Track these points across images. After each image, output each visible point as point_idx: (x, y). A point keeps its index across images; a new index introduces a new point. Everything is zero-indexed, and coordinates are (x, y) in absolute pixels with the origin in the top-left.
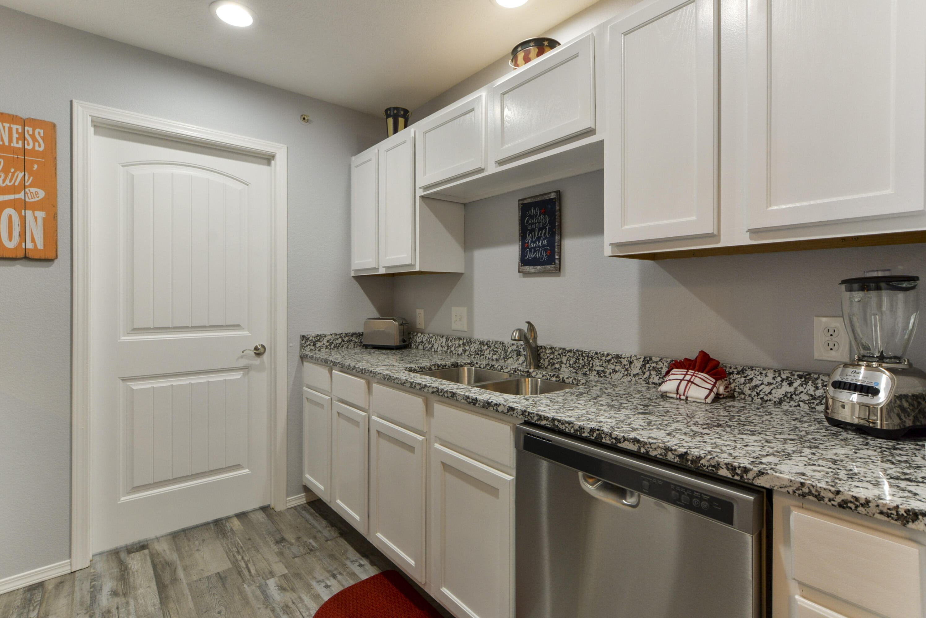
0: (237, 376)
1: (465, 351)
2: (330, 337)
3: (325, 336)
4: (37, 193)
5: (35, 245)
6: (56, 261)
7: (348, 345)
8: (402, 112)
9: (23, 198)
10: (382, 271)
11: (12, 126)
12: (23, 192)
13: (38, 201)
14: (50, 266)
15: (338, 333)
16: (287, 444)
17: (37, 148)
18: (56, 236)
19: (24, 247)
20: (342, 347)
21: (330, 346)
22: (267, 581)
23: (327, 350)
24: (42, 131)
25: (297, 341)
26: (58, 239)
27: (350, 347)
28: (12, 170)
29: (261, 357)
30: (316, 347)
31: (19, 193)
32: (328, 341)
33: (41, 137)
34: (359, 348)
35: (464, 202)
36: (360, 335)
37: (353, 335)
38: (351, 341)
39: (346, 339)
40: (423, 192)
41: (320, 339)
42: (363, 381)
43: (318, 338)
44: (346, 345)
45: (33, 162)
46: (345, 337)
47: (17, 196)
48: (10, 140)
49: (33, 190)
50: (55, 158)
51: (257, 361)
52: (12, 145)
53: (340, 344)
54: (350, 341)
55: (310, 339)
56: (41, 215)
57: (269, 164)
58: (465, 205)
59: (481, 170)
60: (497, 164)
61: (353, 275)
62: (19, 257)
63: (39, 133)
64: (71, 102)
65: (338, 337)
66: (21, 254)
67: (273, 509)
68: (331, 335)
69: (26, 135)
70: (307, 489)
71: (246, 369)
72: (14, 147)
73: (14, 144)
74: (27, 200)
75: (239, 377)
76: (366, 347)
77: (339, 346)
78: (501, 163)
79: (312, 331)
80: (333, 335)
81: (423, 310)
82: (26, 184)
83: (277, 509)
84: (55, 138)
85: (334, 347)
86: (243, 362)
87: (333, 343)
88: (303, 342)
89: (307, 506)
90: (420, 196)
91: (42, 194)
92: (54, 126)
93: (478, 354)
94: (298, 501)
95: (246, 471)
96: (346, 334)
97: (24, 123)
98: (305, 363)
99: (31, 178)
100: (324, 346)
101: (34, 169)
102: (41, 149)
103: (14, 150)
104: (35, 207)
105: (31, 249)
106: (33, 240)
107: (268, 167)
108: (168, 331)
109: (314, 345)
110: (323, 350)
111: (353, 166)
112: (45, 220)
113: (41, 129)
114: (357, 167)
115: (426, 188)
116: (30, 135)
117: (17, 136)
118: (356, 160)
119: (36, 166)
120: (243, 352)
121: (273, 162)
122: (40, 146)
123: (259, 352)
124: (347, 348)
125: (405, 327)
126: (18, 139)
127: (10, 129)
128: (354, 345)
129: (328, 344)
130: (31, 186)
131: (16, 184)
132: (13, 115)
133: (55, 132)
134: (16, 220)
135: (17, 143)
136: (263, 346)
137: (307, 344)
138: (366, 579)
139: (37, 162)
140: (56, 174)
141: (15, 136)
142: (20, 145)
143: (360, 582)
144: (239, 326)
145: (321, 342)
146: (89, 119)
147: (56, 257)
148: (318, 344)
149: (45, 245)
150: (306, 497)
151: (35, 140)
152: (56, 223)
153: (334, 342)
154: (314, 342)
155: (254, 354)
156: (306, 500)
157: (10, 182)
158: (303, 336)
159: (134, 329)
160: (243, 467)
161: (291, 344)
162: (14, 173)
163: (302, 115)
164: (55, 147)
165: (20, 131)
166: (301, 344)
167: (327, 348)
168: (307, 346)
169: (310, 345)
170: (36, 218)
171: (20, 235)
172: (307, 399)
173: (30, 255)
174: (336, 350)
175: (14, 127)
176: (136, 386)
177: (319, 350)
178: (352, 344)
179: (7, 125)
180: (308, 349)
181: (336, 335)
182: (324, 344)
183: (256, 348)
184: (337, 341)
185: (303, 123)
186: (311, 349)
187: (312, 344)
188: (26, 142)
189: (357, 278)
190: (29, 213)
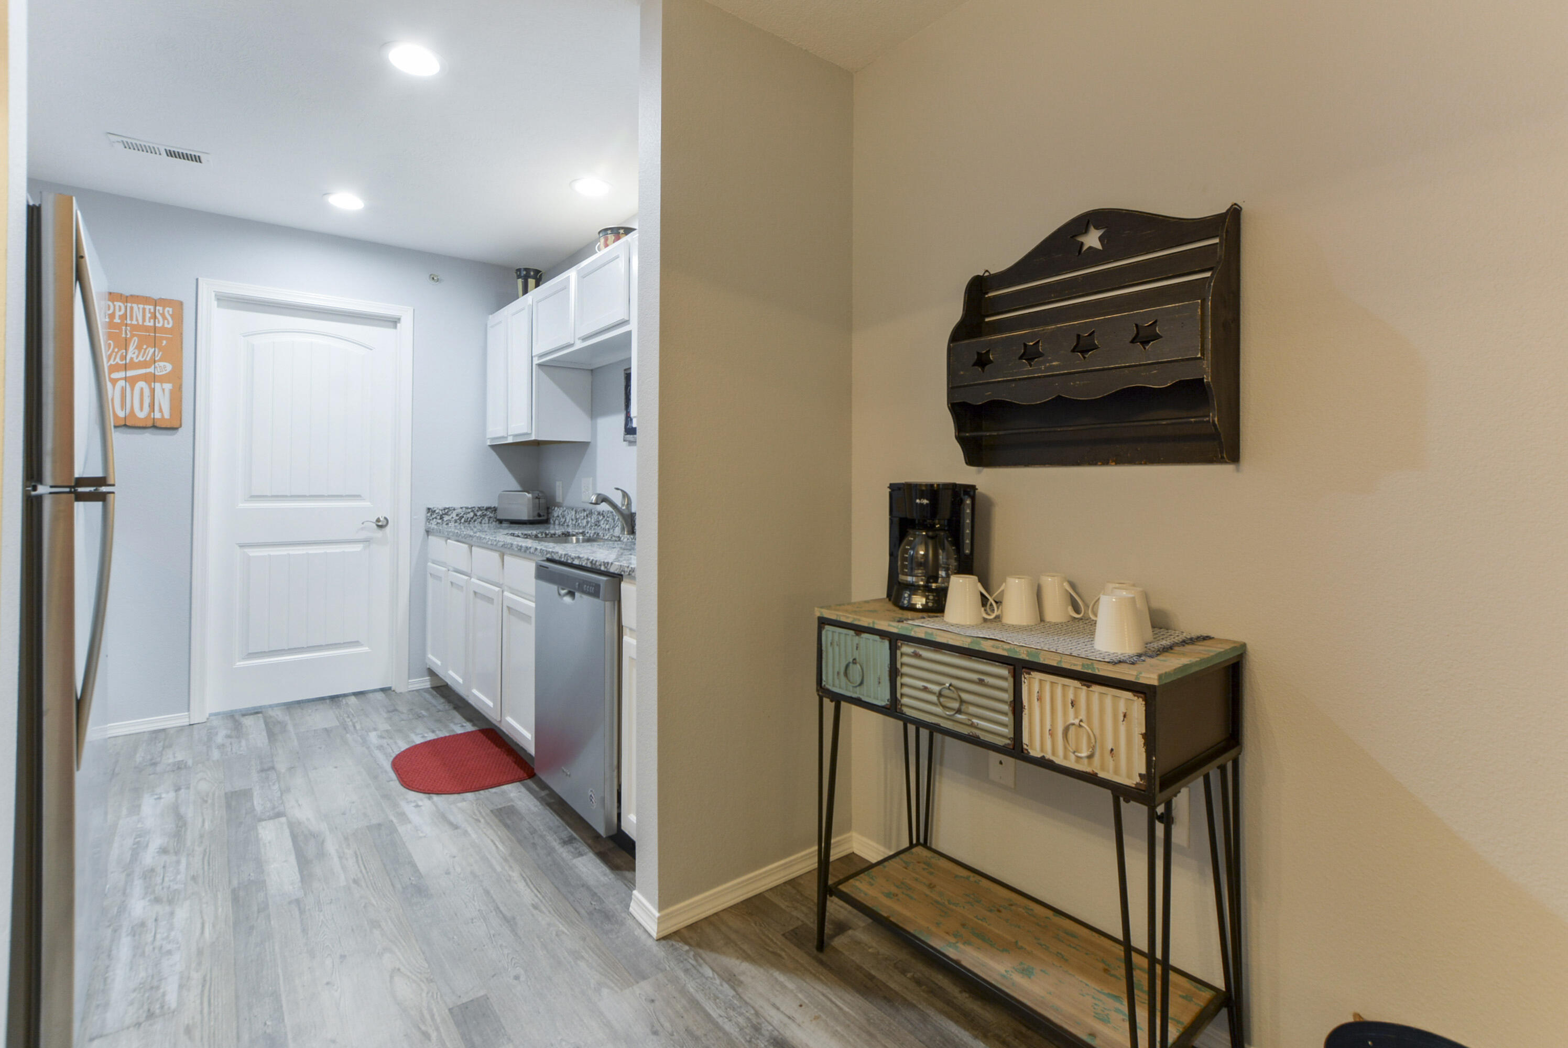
0: (358, 548)
1: (588, 522)
2: (460, 511)
3: (454, 509)
4: (165, 367)
5: (163, 415)
6: (180, 430)
7: (482, 520)
8: (532, 273)
9: (153, 371)
10: (510, 440)
11: (145, 306)
12: (153, 366)
13: (166, 374)
14: (174, 434)
15: (470, 507)
16: (410, 623)
17: (166, 325)
18: (181, 406)
19: (152, 416)
20: (474, 521)
21: (460, 520)
22: (369, 733)
23: (456, 524)
24: (171, 310)
25: (423, 514)
26: (183, 409)
27: (483, 521)
28: (145, 347)
29: (383, 529)
30: (443, 520)
31: (149, 367)
32: (457, 515)
33: (170, 315)
34: (494, 523)
35: (591, 368)
36: (495, 510)
37: (487, 509)
38: (485, 515)
39: (479, 513)
40: (538, 360)
41: (448, 512)
42: (466, 546)
43: (446, 511)
44: (479, 520)
45: (163, 338)
46: (478, 511)
47: (148, 370)
48: (144, 320)
49: (162, 364)
50: (182, 334)
51: (379, 534)
52: (145, 324)
53: (472, 518)
54: (483, 516)
55: (437, 512)
56: (168, 386)
57: (395, 327)
58: (592, 370)
59: (571, 345)
60: (580, 341)
61: (489, 444)
62: (148, 425)
63: (168, 311)
64: (197, 280)
65: (470, 510)
66: (150, 424)
67: (394, 691)
68: (461, 508)
69: (158, 314)
70: (431, 673)
71: (367, 541)
72: (146, 326)
73: (147, 323)
74: (156, 373)
75: (359, 549)
76: (501, 521)
77: (470, 521)
78: (585, 339)
79: (439, 504)
80: (464, 509)
81: (561, 482)
82: (156, 359)
83: (398, 691)
84: (182, 316)
85: (465, 521)
86: (363, 535)
87: (463, 517)
88: (429, 514)
89: (430, 689)
90: (536, 364)
91: (169, 367)
92: (181, 304)
93: (596, 525)
94: (422, 684)
95: (365, 649)
96: (479, 508)
97: (155, 303)
98: (430, 537)
99: (161, 353)
100: (453, 519)
101: (163, 344)
102: (170, 326)
103: (147, 329)
104: (162, 379)
105: (158, 419)
106: (161, 410)
107: (394, 330)
108: (284, 499)
109: (441, 518)
110: (452, 524)
111: (489, 326)
112: (172, 392)
113: (170, 307)
114: (492, 327)
115: (541, 356)
116: (161, 314)
117: (150, 315)
118: (493, 319)
119: (164, 342)
120: (363, 523)
121: (398, 325)
122: (168, 323)
123: (381, 525)
124: (481, 523)
125: (542, 501)
126: (150, 318)
127: (144, 309)
128: (489, 520)
129: (458, 518)
130: (160, 360)
131: (148, 359)
132: (147, 297)
133: (182, 309)
134: (147, 392)
135: (150, 322)
136: (386, 518)
137: (434, 516)
138: (461, 734)
139: (166, 338)
140: (182, 348)
141: (148, 315)
142: (152, 324)
143: (454, 736)
144: (359, 496)
145: (450, 515)
146: (213, 294)
147: (181, 426)
148: (446, 518)
149: (171, 415)
150: (431, 681)
151: (164, 318)
152: (181, 393)
153: (465, 516)
154: (441, 516)
155: (376, 527)
156: (431, 684)
157: (143, 357)
158: (429, 509)
159: (252, 497)
160: (362, 645)
161: (415, 517)
162: (146, 349)
163: (431, 275)
164: (182, 324)
165: (152, 311)
166: (427, 516)
167: (456, 522)
168: (433, 519)
169: (436, 518)
170: (163, 390)
171: (149, 406)
172: (431, 574)
173: (158, 424)
174: (466, 524)
175: (147, 307)
176: (254, 553)
177: (447, 524)
178: (486, 518)
179: (141, 306)
180: (434, 522)
181: (467, 508)
182: (452, 518)
183: (378, 520)
184: (468, 515)
185: (432, 282)
186: (438, 523)
187: (439, 517)
188: (157, 320)
189: (493, 447)
190: (158, 386)
